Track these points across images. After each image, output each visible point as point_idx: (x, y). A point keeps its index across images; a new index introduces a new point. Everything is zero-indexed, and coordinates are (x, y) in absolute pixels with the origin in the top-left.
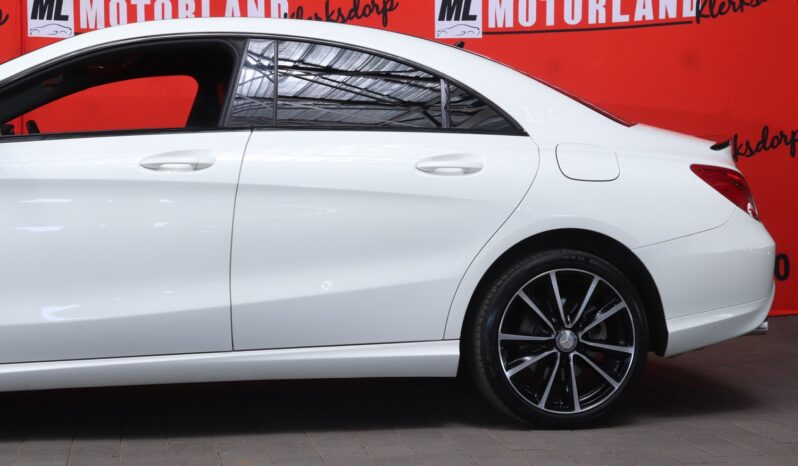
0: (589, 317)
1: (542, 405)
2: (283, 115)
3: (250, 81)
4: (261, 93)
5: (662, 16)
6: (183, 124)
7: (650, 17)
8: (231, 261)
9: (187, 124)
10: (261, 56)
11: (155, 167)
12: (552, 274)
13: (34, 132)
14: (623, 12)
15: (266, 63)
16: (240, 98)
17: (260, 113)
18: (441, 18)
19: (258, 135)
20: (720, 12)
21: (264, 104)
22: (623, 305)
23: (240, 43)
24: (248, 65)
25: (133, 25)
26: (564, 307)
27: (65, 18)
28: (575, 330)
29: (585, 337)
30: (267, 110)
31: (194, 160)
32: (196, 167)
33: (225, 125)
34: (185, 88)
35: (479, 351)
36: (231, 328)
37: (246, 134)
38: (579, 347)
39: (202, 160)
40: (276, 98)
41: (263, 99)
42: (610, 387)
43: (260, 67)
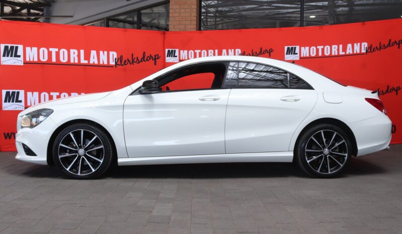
0: (333, 145)
1: (318, 171)
2: (240, 84)
3: (230, 74)
4: (233, 78)
5: (355, 52)
6: (210, 87)
7: (351, 52)
8: (225, 127)
9: (212, 87)
10: (233, 67)
11: (203, 100)
12: (322, 131)
13: (168, 90)
14: (343, 51)
15: (235, 69)
16: (227, 79)
17: (233, 84)
18: (287, 54)
19: (233, 90)
20: (374, 51)
21: (234, 81)
22: (344, 141)
23: (227, 63)
24: (230, 69)
25: (195, 59)
26: (326, 141)
27: (176, 56)
28: (329, 148)
29: (332, 151)
30: (236, 82)
31: (214, 98)
32: (215, 100)
33: (224, 87)
34: (211, 76)
35: (299, 155)
37: (229, 90)
38: (330, 154)
39: (217, 98)
40: (238, 79)
41: (234, 79)
42: (339, 166)
43: (233, 70)
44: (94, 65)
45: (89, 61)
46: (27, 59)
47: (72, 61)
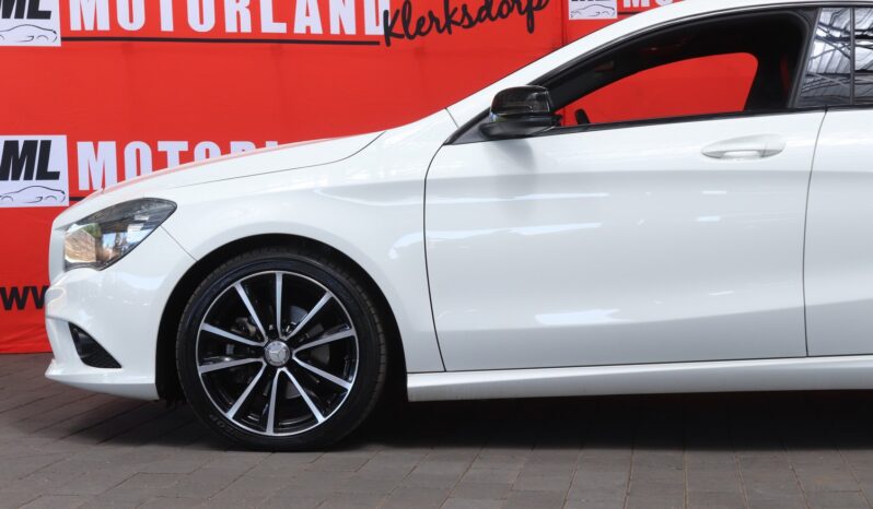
2: (859, 91)
3: (821, 55)
4: (833, 68)
6: (741, 108)
8: (803, 258)
9: (746, 108)
10: (830, 26)
11: (719, 156)
13: (584, 123)
15: (837, 34)
16: (809, 75)
17: (830, 91)
19: (834, 116)
21: (836, 80)
23: (810, 14)
24: (818, 38)
30: (844, 87)
31: (761, 146)
32: (764, 154)
33: (796, 106)
34: (743, 66)
36: (805, 332)
37: (820, 115)
39: (770, 147)
40: (853, 74)
41: (835, 75)
43: (830, 39)
44: (308, 40)
45: (291, 26)
46: (75, 26)
47: (231, 27)
